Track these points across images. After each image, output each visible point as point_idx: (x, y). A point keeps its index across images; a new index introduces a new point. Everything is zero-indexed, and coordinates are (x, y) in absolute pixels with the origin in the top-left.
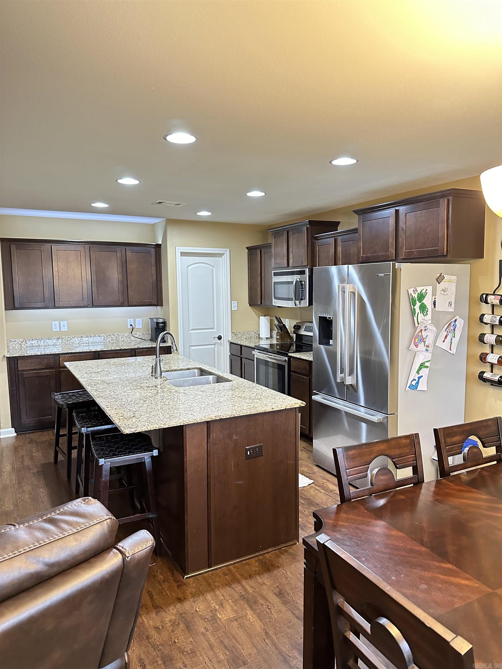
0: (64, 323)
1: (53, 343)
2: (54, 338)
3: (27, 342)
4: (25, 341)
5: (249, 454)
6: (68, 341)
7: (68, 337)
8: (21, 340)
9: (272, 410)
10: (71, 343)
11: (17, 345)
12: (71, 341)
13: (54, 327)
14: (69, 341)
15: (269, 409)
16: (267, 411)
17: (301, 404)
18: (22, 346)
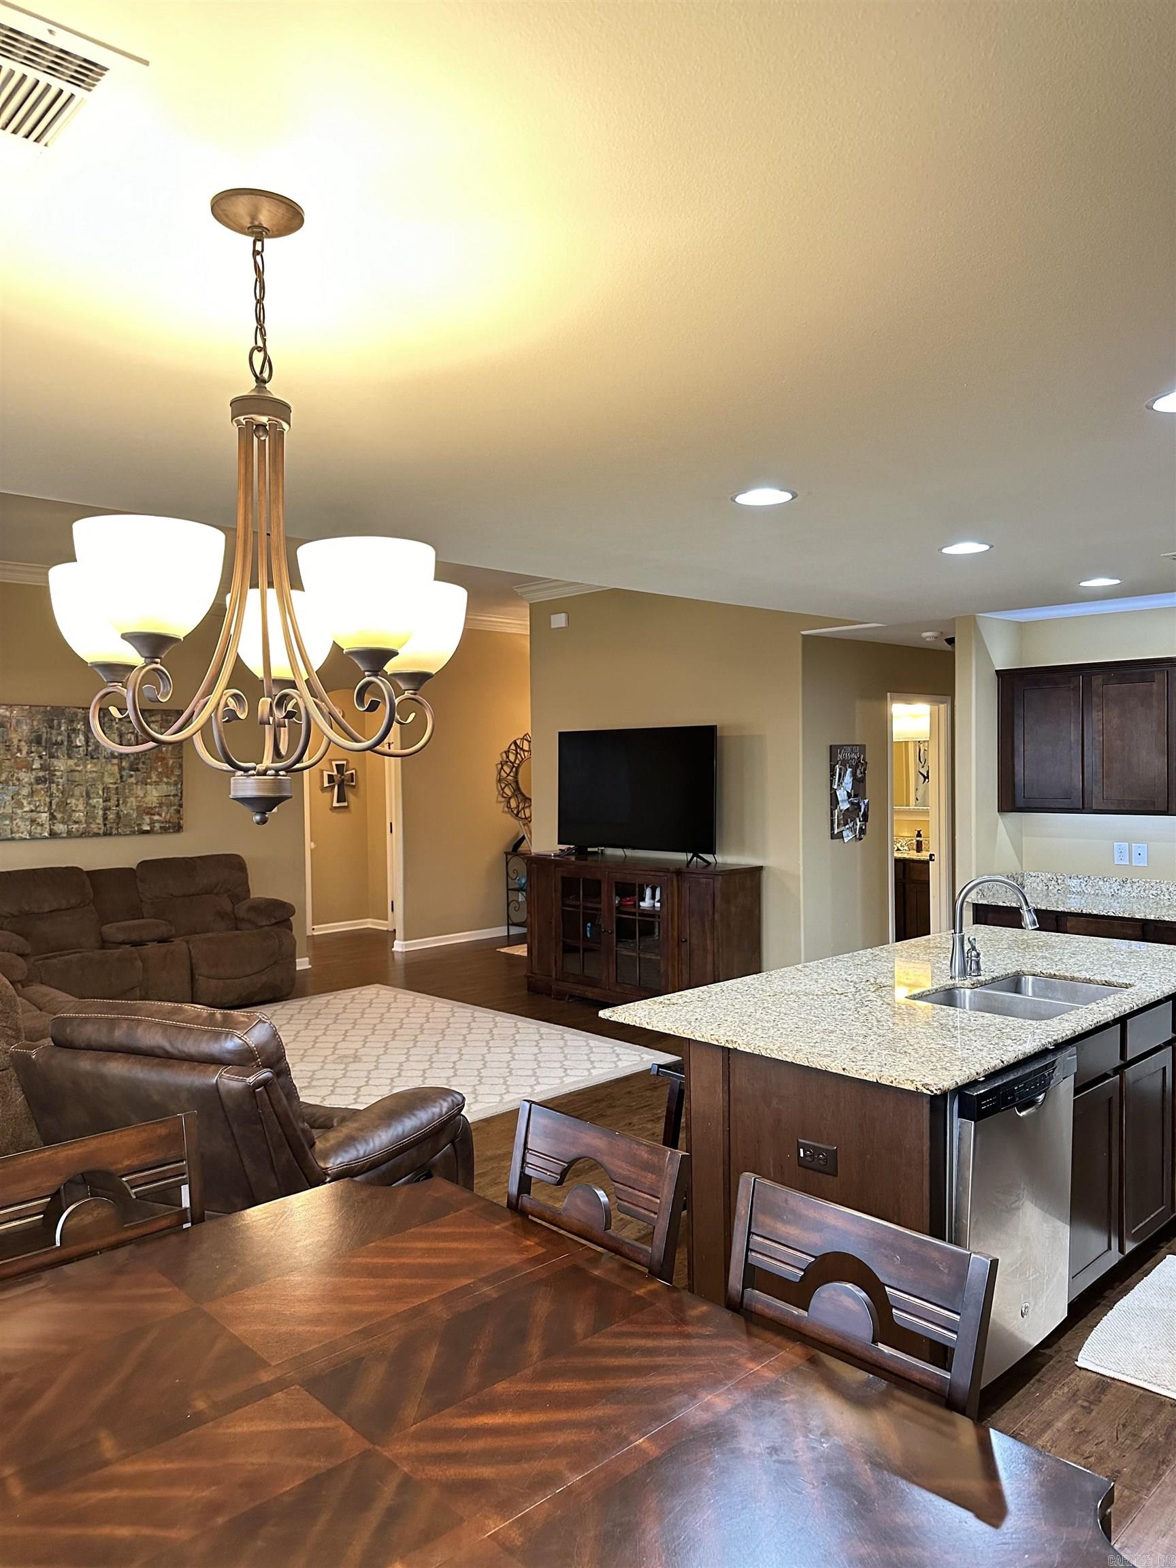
0: (1139, 847)
1: (1112, 890)
2: (1114, 879)
3: (1059, 881)
4: (1055, 878)
5: (802, 1155)
6: (1144, 890)
7: (1146, 882)
8: (1049, 876)
9: (842, 1072)
10: (1151, 896)
11: (1041, 885)
12: (1151, 892)
13: (1116, 855)
14: (1147, 892)
15: (835, 1068)
16: (829, 1069)
17: (920, 1087)
18: (1050, 888)
